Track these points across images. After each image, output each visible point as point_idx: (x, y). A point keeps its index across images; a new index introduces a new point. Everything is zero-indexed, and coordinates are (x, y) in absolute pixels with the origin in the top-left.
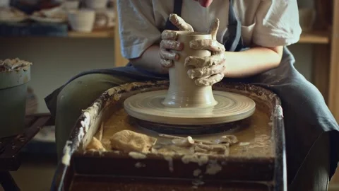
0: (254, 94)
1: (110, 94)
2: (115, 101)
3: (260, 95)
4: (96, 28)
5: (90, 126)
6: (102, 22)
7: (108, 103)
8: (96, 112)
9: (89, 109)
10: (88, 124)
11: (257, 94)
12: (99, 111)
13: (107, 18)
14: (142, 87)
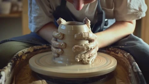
0: (113, 53)
1: (19, 55)
2: (23, 59)
3: (117, 53)
4: (12, 12)
5: (5, 81)
6: (15, 9)
7: (18, 62)
8: (10, 70)
9: (5, 69)
10: (4, 80)
11: (115, 53)
12: (12, 69)
13: (18, 6)
14: (40, 49)
